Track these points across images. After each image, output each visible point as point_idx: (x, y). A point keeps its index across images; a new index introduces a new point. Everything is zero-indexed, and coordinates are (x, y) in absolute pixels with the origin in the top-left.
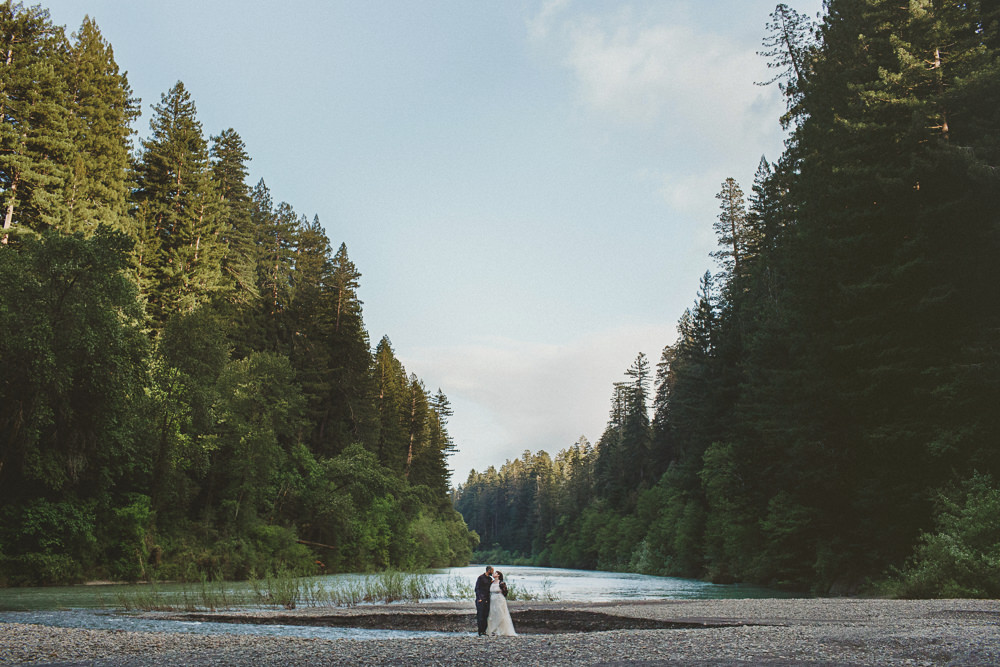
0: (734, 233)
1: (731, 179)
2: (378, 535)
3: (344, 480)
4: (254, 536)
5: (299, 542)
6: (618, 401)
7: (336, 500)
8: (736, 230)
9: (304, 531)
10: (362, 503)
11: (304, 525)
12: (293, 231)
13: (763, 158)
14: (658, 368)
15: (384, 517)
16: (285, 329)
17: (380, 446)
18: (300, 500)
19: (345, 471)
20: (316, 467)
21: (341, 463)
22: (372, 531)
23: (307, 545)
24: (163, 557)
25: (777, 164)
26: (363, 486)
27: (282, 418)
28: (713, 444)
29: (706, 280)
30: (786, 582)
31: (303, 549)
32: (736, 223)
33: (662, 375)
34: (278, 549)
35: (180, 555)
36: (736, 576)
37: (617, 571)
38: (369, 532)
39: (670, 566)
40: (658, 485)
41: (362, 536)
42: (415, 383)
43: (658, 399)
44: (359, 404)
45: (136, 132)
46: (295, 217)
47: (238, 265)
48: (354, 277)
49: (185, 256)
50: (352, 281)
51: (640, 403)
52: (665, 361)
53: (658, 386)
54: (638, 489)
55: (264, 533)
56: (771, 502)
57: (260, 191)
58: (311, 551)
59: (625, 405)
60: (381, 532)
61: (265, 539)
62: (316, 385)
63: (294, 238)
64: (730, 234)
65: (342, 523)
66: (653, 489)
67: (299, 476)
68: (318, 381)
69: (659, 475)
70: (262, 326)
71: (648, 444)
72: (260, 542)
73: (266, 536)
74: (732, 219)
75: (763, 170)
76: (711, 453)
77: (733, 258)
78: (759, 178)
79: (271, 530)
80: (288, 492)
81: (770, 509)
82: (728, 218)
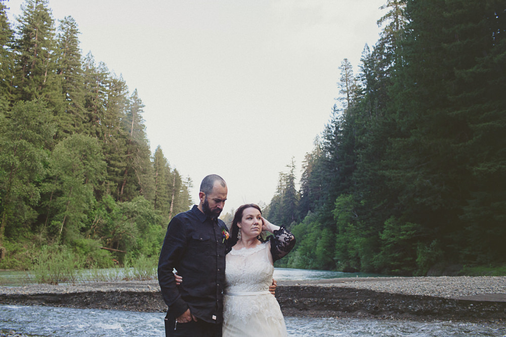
0: (347, 88)
1: (346, 59)
2: (153, 246)
3: (131, 214)
4: (74, 245)
5: (102, 249)
6: (280, 181)
7: (127, 225)
8: (348, 87)
9: (108, 243)
10: (143, 229)
11: (107, 240)
12: (106, 78)
13: (366, 44)
14: (303, 163)
15: (156, 238)
16: (101, 131)
17: (155, 200)
18: (106, 225)
19: (132, 209)
20: (116, 206)
21: (131, 205)
22: (149, 245)
23: (108, 250)
24: (7, 255)
25: (375, 46)
26: (142, 217)
27: (91, 173)
28: (341, 195)
29: (334, 108)
30: (397, 270)
31: (106, 252)
32: (348, 83)
33: (304, 167)
34: (89, 252)
35: (20, 254)
36: (355, 268)
37: (280, 267)
38: (147, 245)
39: (312, 264)
40: (302, 223)
41: (143, 247)
42: (175, 170)
43: (302, 180)
44: (144, 177)
45: (9, 8)
46: (108, 70)
47: (72, 93)
48: (141, 107)
49: (38, 81)
50: (140, 109)
51: (292, 181)
52: (306, 160)
53: (302, 173)
54: (291, 225)
55: (81, 243)
56: (386, 223)
57: (89, 57)
58: (111, 254)
59: (284, 183)
60: (154, 246)
61: (81, 246)
62: (118, 164)
63: (107, 82)
64: (345, 89)
65: (130, 238)
66: (300, 225)
67: (106, 212)
68: (120, 162)
69: (303, 218)
70: (88, 129)
71: (296, 203)
72: (78, 248)
73: (82, 244)
74: (347, 80)
75: (366, 50)
76: (340, 200)
77: (347, 101)
78: (364, 55)
79: (87, 242)
80: (99, 221)
81: (385, 227)
82: (345, 79)
